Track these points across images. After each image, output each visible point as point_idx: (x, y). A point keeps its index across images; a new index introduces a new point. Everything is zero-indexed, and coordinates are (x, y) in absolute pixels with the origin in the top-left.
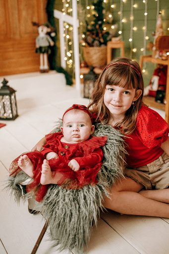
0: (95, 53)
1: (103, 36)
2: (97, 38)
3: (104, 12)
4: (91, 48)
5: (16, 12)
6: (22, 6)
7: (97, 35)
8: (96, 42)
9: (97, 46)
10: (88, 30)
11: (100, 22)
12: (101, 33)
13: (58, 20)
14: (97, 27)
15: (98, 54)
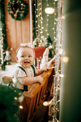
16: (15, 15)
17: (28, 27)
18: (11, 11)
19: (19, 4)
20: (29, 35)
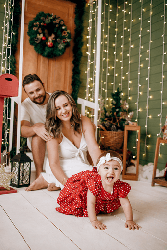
1: (119, 121)
2: (114, 124)
3: (121, 101)
4: (108, 132)
7: (115, 120)
10: (106, 117)
11: (117, 110)
13: (81, 105)
14: (115, 113)
16: (49, 44)
18: (39, 34)
19: (57, 26)
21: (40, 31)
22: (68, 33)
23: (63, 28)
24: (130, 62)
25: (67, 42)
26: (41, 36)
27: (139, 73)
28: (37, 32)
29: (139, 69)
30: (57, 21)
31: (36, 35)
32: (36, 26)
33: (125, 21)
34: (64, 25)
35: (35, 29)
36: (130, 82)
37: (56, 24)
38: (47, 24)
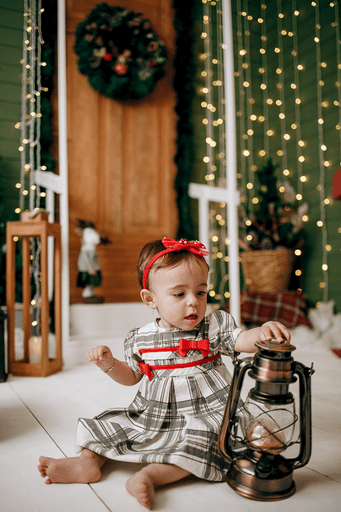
0: (265, 264)
1: (279, 228)
2: (268, 233)
4: (257, 253)
5: (118, 184)
6: (131, 175)
7: (269, 226)
8: (266, 241)
9: (267, 248)
12: (278, 222)
13: (196, 201)
15: (272, 265)
16: (120, 68)
17: (154, 134)
18: (99, 48)
19: (137, 32)
20: (154, 169)
21: (99, 41)
22: (160, 47)
23: (150, 36)
24: (298, 101)
25: (159, 66)
26: (101, 53)
27: (321, 121)
28: (93, 46)
29: (320, 112)
30: (136, 22)
31: (92, 52)
32: (90, 33)
33: (281, 16)
34: (150, 31)
35: (89, 38)
36: (301, 144)
37: (135, 28)
38: (114, 29)
